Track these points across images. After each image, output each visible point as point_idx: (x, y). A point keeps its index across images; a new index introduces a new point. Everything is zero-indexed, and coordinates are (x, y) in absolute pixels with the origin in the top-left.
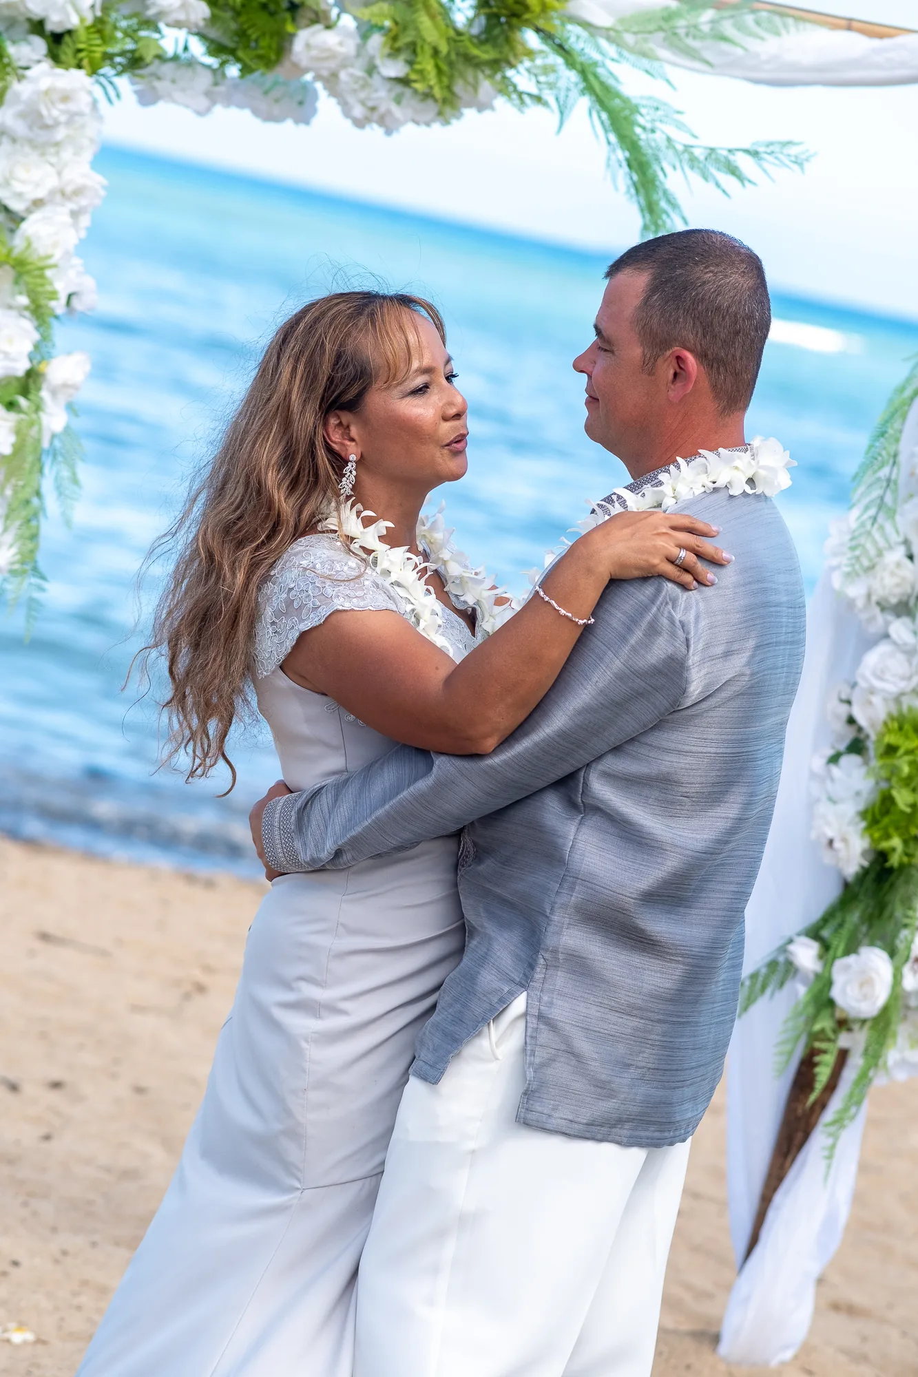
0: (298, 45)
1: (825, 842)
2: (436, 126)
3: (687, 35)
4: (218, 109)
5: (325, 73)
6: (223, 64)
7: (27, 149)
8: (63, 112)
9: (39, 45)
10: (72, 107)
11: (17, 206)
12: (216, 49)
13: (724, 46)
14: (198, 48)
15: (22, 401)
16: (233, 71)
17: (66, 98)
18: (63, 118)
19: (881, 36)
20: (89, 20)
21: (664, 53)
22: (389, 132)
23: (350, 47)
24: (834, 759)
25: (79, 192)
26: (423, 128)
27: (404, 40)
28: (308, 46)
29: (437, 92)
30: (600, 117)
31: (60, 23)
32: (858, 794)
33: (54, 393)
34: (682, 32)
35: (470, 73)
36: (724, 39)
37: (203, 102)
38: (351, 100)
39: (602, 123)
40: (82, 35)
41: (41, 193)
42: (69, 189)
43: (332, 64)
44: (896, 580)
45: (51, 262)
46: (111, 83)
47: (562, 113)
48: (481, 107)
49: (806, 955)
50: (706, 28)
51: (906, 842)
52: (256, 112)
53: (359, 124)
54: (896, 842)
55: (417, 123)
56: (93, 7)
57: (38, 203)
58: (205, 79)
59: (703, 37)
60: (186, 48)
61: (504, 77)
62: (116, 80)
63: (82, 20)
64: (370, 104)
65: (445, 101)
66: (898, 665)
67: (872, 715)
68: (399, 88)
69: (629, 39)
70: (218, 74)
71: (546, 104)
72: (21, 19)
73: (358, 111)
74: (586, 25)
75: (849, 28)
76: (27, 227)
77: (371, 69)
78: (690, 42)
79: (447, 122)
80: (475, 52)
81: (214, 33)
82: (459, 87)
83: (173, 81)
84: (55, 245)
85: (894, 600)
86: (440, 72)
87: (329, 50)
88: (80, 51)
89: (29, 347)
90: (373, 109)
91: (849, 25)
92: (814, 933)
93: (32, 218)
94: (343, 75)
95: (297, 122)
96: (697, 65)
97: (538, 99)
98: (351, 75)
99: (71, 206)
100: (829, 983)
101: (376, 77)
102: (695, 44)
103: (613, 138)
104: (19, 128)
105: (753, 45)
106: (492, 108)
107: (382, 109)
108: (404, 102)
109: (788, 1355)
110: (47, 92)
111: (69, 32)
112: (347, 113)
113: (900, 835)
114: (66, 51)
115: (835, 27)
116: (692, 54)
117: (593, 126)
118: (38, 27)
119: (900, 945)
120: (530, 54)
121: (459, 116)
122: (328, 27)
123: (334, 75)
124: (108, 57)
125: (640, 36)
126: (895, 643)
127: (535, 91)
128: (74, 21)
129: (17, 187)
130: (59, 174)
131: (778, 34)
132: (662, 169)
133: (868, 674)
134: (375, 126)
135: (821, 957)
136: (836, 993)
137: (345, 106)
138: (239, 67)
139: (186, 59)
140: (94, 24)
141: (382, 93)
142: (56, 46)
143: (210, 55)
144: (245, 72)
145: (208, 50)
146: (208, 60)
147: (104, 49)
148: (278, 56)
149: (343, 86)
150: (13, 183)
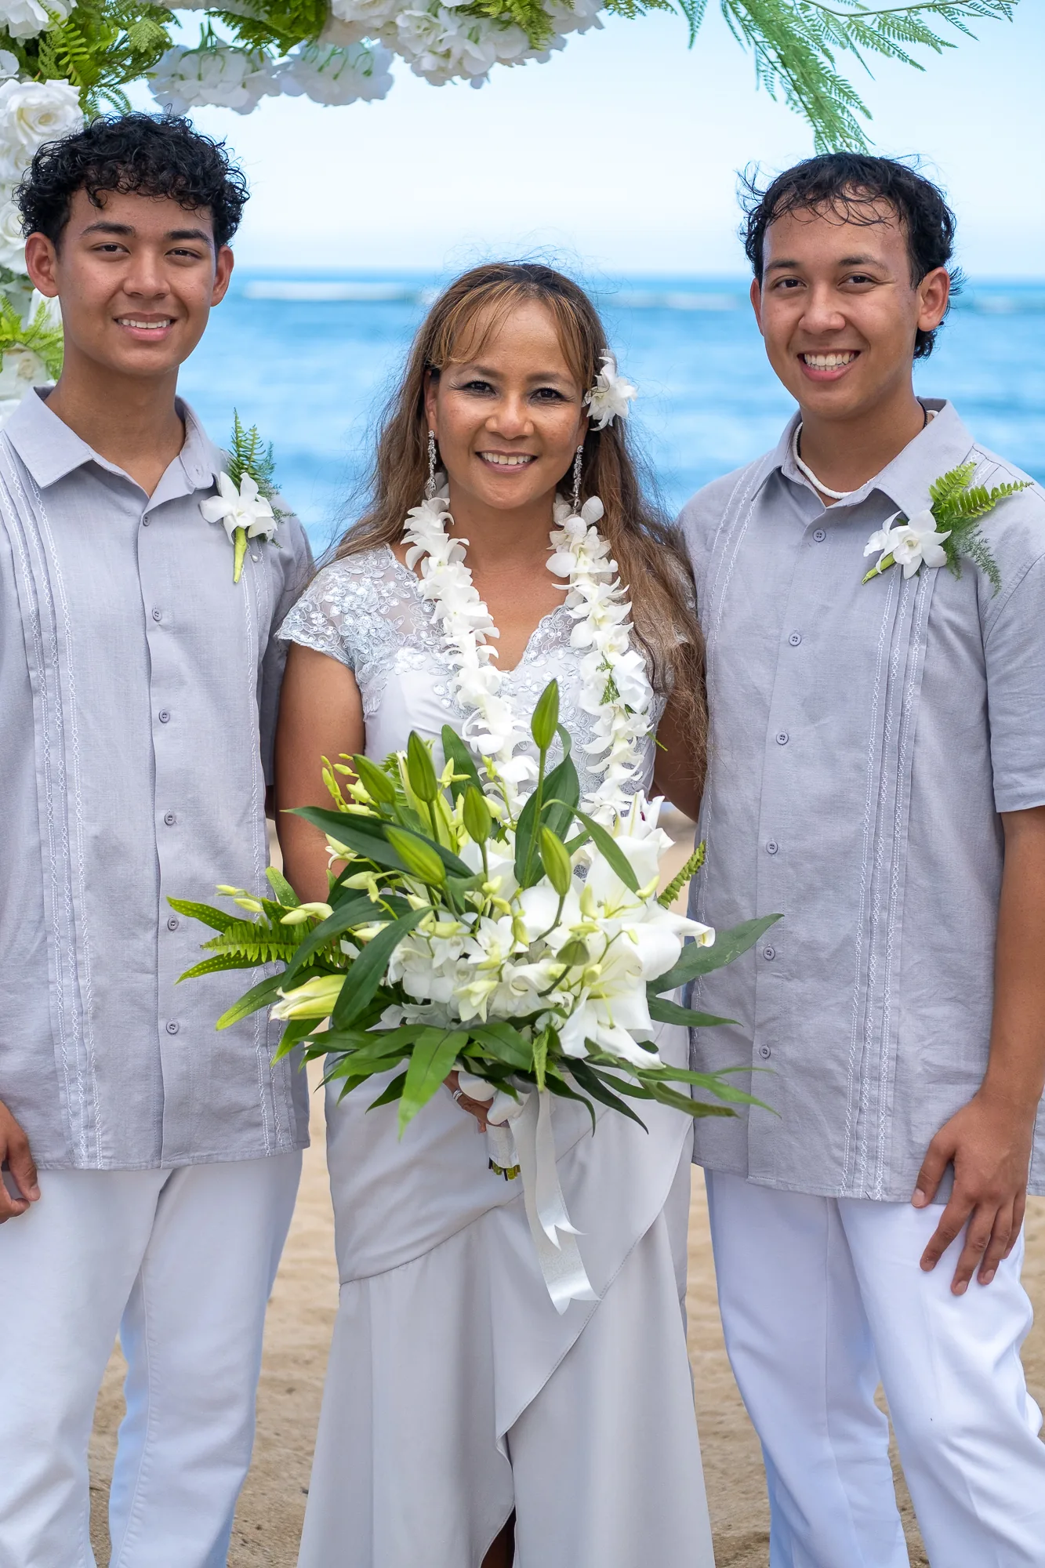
2: (531, 62)
4: (266, 101)
5: (378, 23)
6: (257, 42)
9: (10, 60)
12: (253, 29)
14: (227, 34)
16: (273, 49)
20: (64, 15)
22: (477, 84)
26: (517, 68)
29: (518, 14)
30: (736, 13)
31: (26, 24)
37: (243, 95)
38: (418, 50)
39: (742, 20)
40: (58, 37)
46: (118, 92)
47: (691, 19)
48: (582, 26)
52: (315, 97)
53: (437, 78)
55: (506, 62)
58: (239, 65)
60: (211, 33)
62: (122, 87)
63: (53, 16)
64: (442, 49)
65: (530, 23)
68: (472, 21)
70: (256, 60)
73: (428, 62)
77: (434, 7)
79: (544, 59)
81: (240, 9)
82: (549, 8)
83: (200, 78)
88: (60, 57)
90: (447, 54)
94: (400, 21)
95: (368, 99)
98: (410, 17)
101: (441, 12)
103: (758, 35)
106: (600, 26)
107: (456, 52)
108: (482, 39)
110: (21, 113)
111: (43, 35)
112: (419, 72)
114: (45, 60)
117: (732, 28)
118: (4, 37)
121: (561, 46)
123: (393, 23)
124: (105, 59)
128: (41, 21)
132: (826, 52)
134: (457, 79)
137: (413, 60)
138: (277, 42)
139: (209, 49)
140: (71, 20)
141: (452, 32)
142: (31, 60)
143: (241, 36)
144: (284, 47)
145: (237, 31)
146: (240, 44)
147: (93, 49)
148: (318, 15)
149: (404, 36)
150: (9, 239)
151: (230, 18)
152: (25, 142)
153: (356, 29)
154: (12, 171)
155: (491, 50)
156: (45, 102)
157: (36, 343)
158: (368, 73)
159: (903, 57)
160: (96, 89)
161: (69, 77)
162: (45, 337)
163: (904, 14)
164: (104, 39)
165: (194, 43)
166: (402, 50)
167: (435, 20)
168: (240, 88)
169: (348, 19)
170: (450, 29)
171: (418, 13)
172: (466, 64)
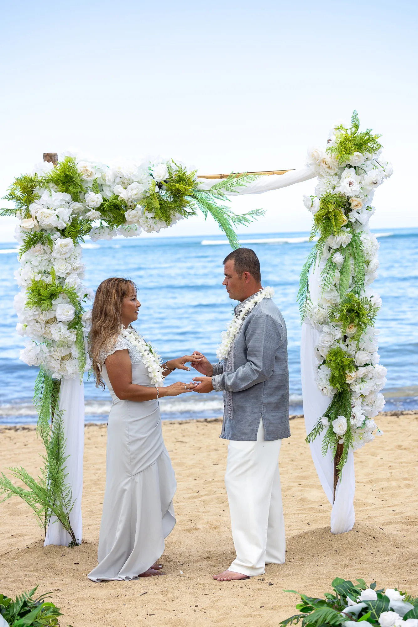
0: (126, 216)
1: (321, 390)
2: (169, 227)
3: (230, 186)
4: (114, 237)
5: (135, 221)
6: (112, 226)
7: (61, 261)
8: (68, 249)
9: (59, 234)
10: (69, 247)
11: (62, 276)
12: (110, 222)
13: (240, 187)
14: (105, 224)
15: (77, 326)
16: (115, 227)
17: (66, 246)
18: (67, 251)
19: (282, 173)
20: (69, 224)
21: (226, 193)
23: (140, 213)
24: (319, 368)
25: (78, 268)
26: (166, 228)
27: (150, 207)
28: (129, 215)
29: (164, 218)
31: (61, 226)
32: (327, 375)
33: (85, 322)
34: (229, 186)
35: (171, 211)
36: (241, 185)
38: (145, 226)
40: (68, 228)
41: (68, 272)
42: (75, 269)
43: (137, 218)
44: (319, 315)
45: (74, 288)
48: (179, 219)
49: (325, 421)
50: (235, 183)
51: (341, 385)
53: (149, 231)
54: (338, 385)
55: (163, 228)
56: (70, 220)
57: (68, 274)
58: (107, 230)
59: (235, 186)
60: (102, 224)
61: (184, 210)
62: (82, 237)
63: (67, 224)
64: (149, 226)
65: (167, 220)
66: (328, 338)
67: (325, 353)
68: (155, 220)
69: (215, 191)
70: (111, 228)
71: (196, 214)
72: (53, 228)
73: (146, 229)
74: (204, 191)
75: (274, 174)
76: (66, 281)
77: (147, 218)
78: (232, 188)
79: (171, 226)
80: (171, 206)
81: (107, 219)
82: (172, 216)
84: (75, 284)
85: (322, 320)
86: (163, 213)
87: (134, 215)
88: (69, 232)
89: (72, 312)
90: (150, 227)
91: (273, 173)
92: (327, 416)
93: (67, 278)
96: (235, 193)
97: (194, 213)
99: (76, 273)
100: (333, 427)
102: (234, 188)
104: (58, 256)
105: (247, 184)
106: (183, 219)
107: (152, 226)
108: (157, 223)
109: (351, 528)
110: (61, 245)
111: (65, 228)
112: (145, 231)
113: (339, 384)
114: (66, 233)
115: (269, 174)
116: (233, 191)
118: (57, 229)
119: (348, 413)
120: (188, 202)
121: (176, 223)
122: (133, 209)
124: (79, 232)
125: (218, 190)
126: (325, 333)
127: (192, 211)
128: (65, 225)
129: (62, 271)
130: (72, 265)
131: (254, 180)
133: (320, 342)
134: (153, 231)
135: (329, 421)
136: (334, 430)
137: (144, 228)
138: (116, 225)
139: (102, 227)
140: (71, 225)
141: (151, 223)
142: (63, 233)
143: (108, 224)
144: (117, 226)
145: (107, 223)
146: (108, 226)
147: (76, 230)
148: (123, 220)
149: (141, 223)
150: (60, 270)
151: (105, 220)
152: (62, 251)
153: (131, 222)
154: (60, 256)
155: (159, 225)
156: (66, 242)
157: (65, 292)
158: (136, 230)
159: (243, 224)
160: (77, 238)
161: (71, 237)
162: (67, 291)
163: (242, 216)
164: (78, 228)
165: (99, 225)
166: (141, 226)
167: (147, 220)
168: (108, 235)
169: (129, 220)
170: (151, 222)
171: (143, 219)
172: (154, 229)
